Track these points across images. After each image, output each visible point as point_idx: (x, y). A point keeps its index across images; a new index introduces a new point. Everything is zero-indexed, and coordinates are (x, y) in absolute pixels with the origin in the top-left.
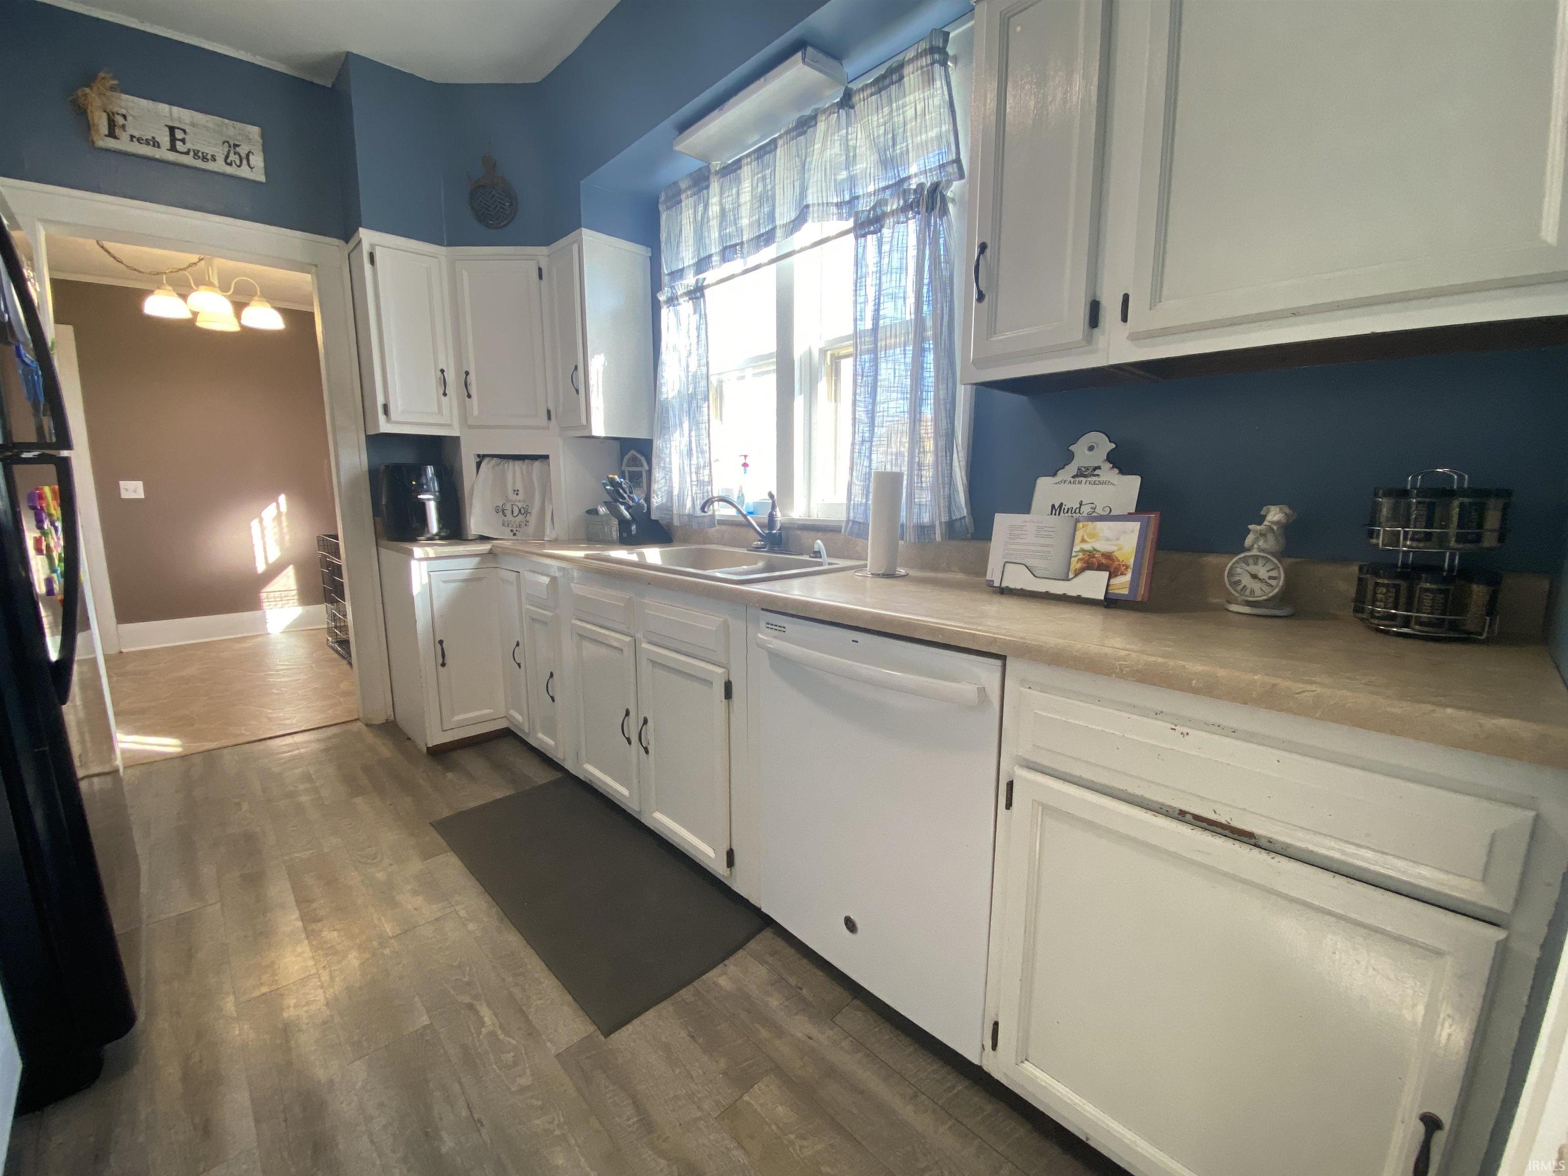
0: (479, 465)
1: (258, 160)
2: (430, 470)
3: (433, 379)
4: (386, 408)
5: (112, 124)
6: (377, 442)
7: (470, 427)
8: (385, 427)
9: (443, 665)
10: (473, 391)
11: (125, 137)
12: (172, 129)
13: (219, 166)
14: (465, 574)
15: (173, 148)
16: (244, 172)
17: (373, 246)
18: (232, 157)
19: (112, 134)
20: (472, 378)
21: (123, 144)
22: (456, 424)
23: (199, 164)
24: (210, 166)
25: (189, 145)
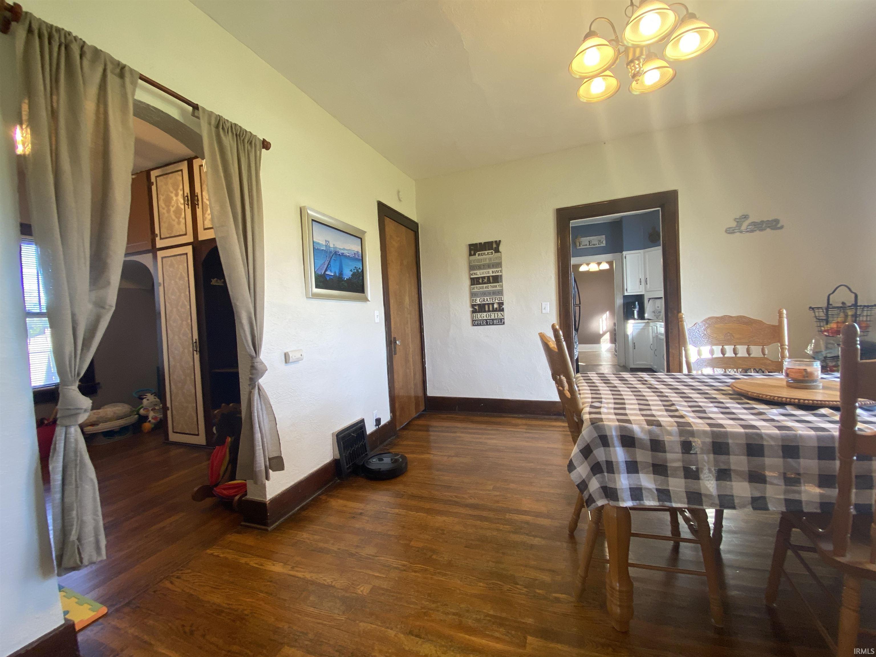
0: (649, 301)
1: (604, 242)
2: (637, 303)
3: (638, 280)
4: (627, 289)
5: (580, 244)
6: (625, 297)
7: (647, 291)
8: (626, 294)
9: (635, 349)
10: (648, 282)
11: (581, 245)
12: (589, 241)
13: (598, 246)
14: (641, 327)
15: (589, 245)
16: (602, 245)
17: (626, 255)
18: (600, 243)
19: (580, 246)
20: (648, 280)
21: (582, 247)
22: (644, 291)
23: (594, 246)
24: (596, 246)
25: (592, 243)
